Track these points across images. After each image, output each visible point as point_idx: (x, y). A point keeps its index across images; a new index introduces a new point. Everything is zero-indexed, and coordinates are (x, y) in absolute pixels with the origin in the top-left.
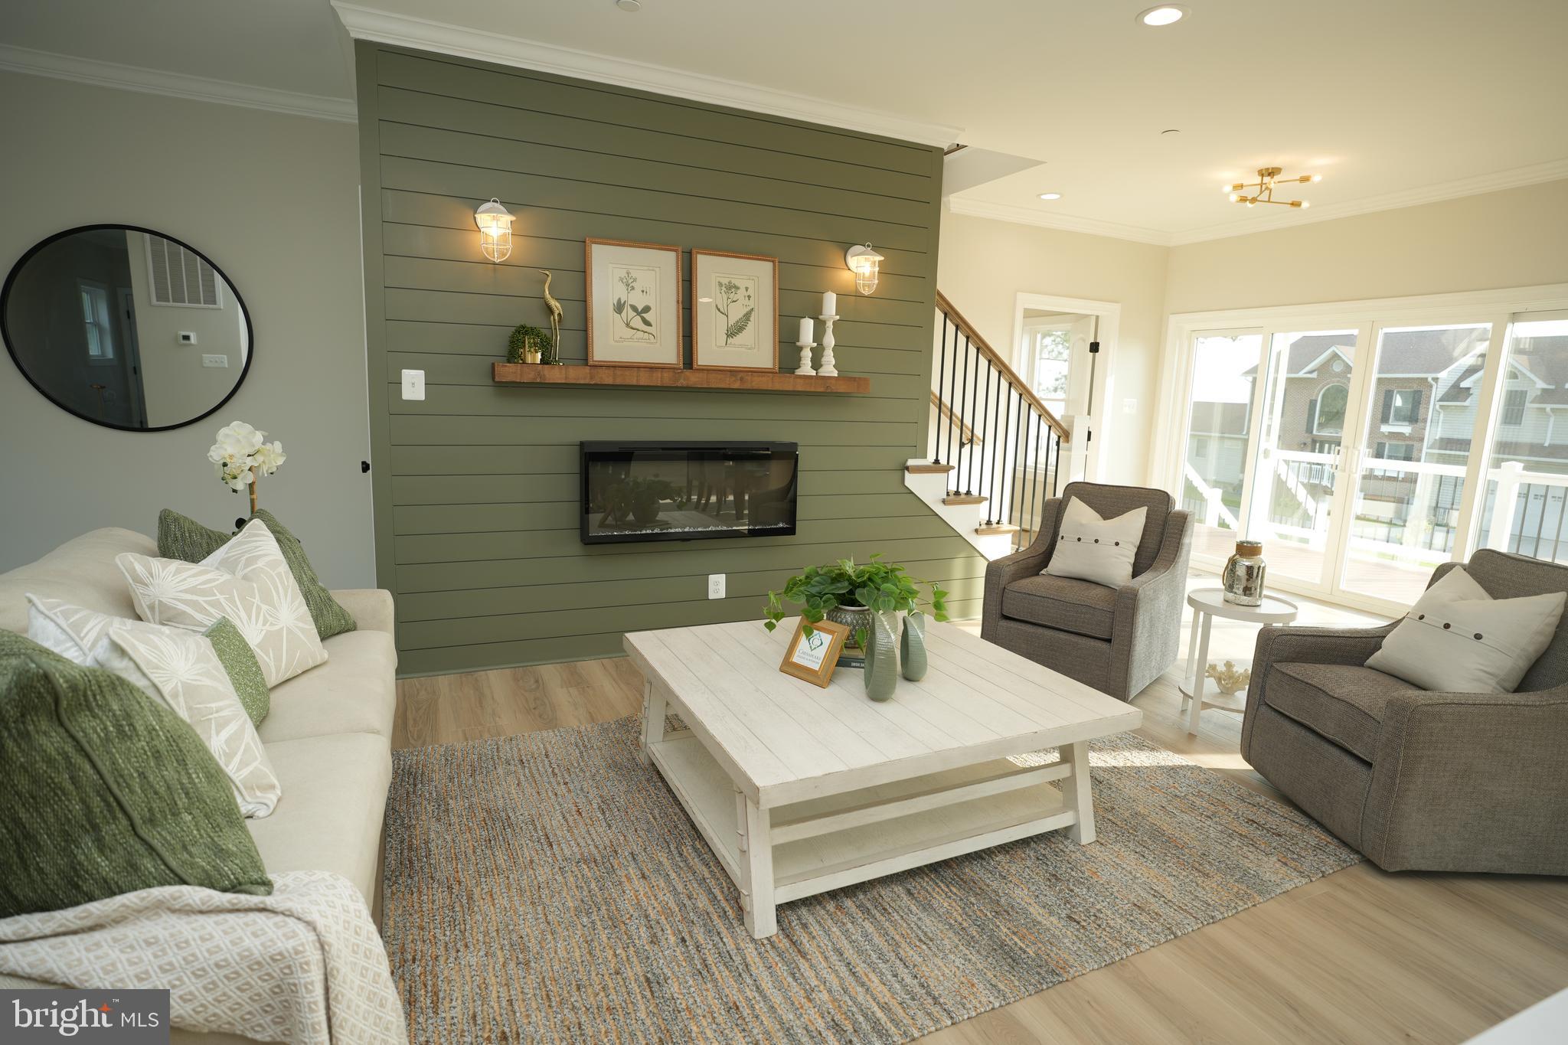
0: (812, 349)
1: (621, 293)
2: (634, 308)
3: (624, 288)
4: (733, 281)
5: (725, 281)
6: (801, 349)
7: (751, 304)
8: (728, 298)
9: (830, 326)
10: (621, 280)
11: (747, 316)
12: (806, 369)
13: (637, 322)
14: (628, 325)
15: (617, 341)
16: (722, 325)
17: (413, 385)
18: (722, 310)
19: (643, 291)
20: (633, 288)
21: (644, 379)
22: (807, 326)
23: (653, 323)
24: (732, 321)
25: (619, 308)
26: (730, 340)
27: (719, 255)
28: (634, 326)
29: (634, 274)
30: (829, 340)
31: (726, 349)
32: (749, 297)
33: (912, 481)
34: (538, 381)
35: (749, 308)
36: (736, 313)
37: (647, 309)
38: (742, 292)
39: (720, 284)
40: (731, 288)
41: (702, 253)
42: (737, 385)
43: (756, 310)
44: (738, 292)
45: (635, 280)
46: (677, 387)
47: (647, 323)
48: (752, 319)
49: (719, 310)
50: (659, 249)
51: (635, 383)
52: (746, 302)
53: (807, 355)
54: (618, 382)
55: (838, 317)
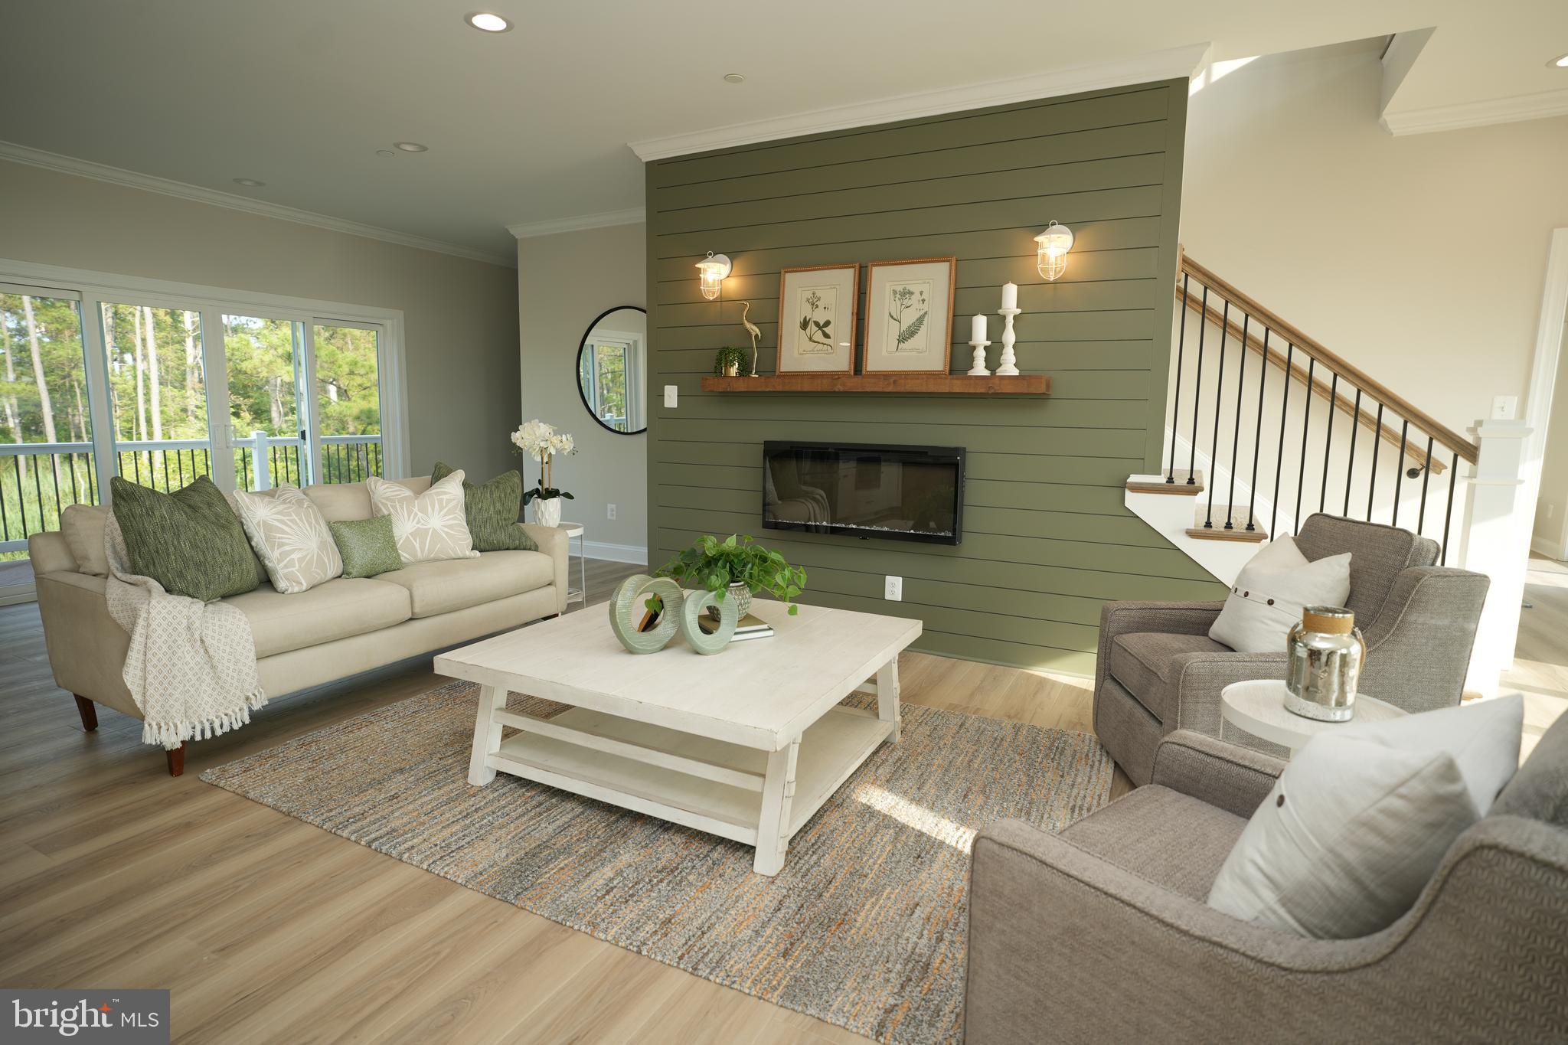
0: (986, 348)
1: (807, 311)
2: (817, 324)
3: (810, 307)
4: (908, 287)
5: (899, 288)
6: (974, 348)
7: (925, 307)
8: (902, 304)
9: (1010, 322)
10: (808, 300)
11: (920, 321)
12: (980, 369)
13: (818, 336)
14: (810, 339)
15: (801, 354)
16: (894, 330)
17: (671, 396)
18: (895, 317)
19: (825, 308)
20: (817, 306)
21: (807, 386)
22: (980, 324)
23: (831, 336)
24: (904, 327)
25: (805, 325)
26: (902, 345)
27: (895, 264)
28: (816, 340)
29: (818, 294)
30: (1010, 337)
31: (897, 354)
32: (923, 301)
33: (1134, 502)
34: (728, 390)
35: (922, 312)
36: (909, 318)
37: (827, 323)
38: (916, 297)
39: (895, 292)
40: (906, 293)
41: (876, 265)
42: (890, 389)
43: (929, 313)
44: (913, 297)
45: (819, 299)
46: (835, 392)
47: (827, 336)
48: (925, 322)
49: (892, 317)
50: (840, 268)
51: (799, 389)
52: (921, 306)
53: (980, 355)
54: (787, 389)
55: (1019, 311)
